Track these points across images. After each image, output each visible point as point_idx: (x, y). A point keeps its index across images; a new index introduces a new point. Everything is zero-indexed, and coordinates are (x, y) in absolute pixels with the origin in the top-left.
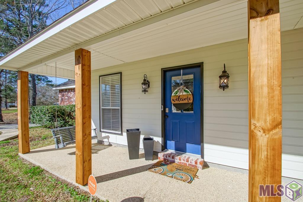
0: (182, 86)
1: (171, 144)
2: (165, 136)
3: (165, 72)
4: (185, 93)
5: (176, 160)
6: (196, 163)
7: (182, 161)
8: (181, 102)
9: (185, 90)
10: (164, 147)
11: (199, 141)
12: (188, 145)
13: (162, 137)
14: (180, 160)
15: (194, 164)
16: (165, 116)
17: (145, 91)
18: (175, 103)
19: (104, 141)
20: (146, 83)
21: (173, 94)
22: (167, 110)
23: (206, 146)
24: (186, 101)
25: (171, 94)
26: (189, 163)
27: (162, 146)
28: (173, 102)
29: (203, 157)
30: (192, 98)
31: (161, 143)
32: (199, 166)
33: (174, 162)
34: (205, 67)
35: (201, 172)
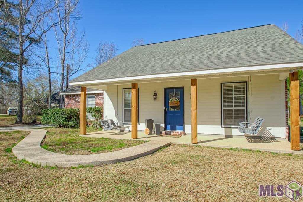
0: (174, 97)
1: (169, 127)
2: (166, 123)
3: (165, 89)
4: (176, 101)
5: (171, 133)
6: (181, 133)
7: (175, 133)
8: (175, 105)
9: (176, 99)
10: (165, 129)
11: (182, 124)
12: (177, 126)
13: (164, 123)
14: (174, 133)
15: (180, 134)
16: (165, 112)
17: (155, 99)
18: (171, 105)
19: (125, 130)
20: (155, 95)
21: (170, 101)
22: (167, 109)
23: (185, 125)
24: (176, 105)
25: (169, 101)
26: (178, 133)
27: (164, 128)
28: (170, 105)
29: (184, 131)
30: (179, 103)
31: (163, 126)
32: (182, 134)
33: (171, 134)
34: (185, 89)
35: (183, 136)
